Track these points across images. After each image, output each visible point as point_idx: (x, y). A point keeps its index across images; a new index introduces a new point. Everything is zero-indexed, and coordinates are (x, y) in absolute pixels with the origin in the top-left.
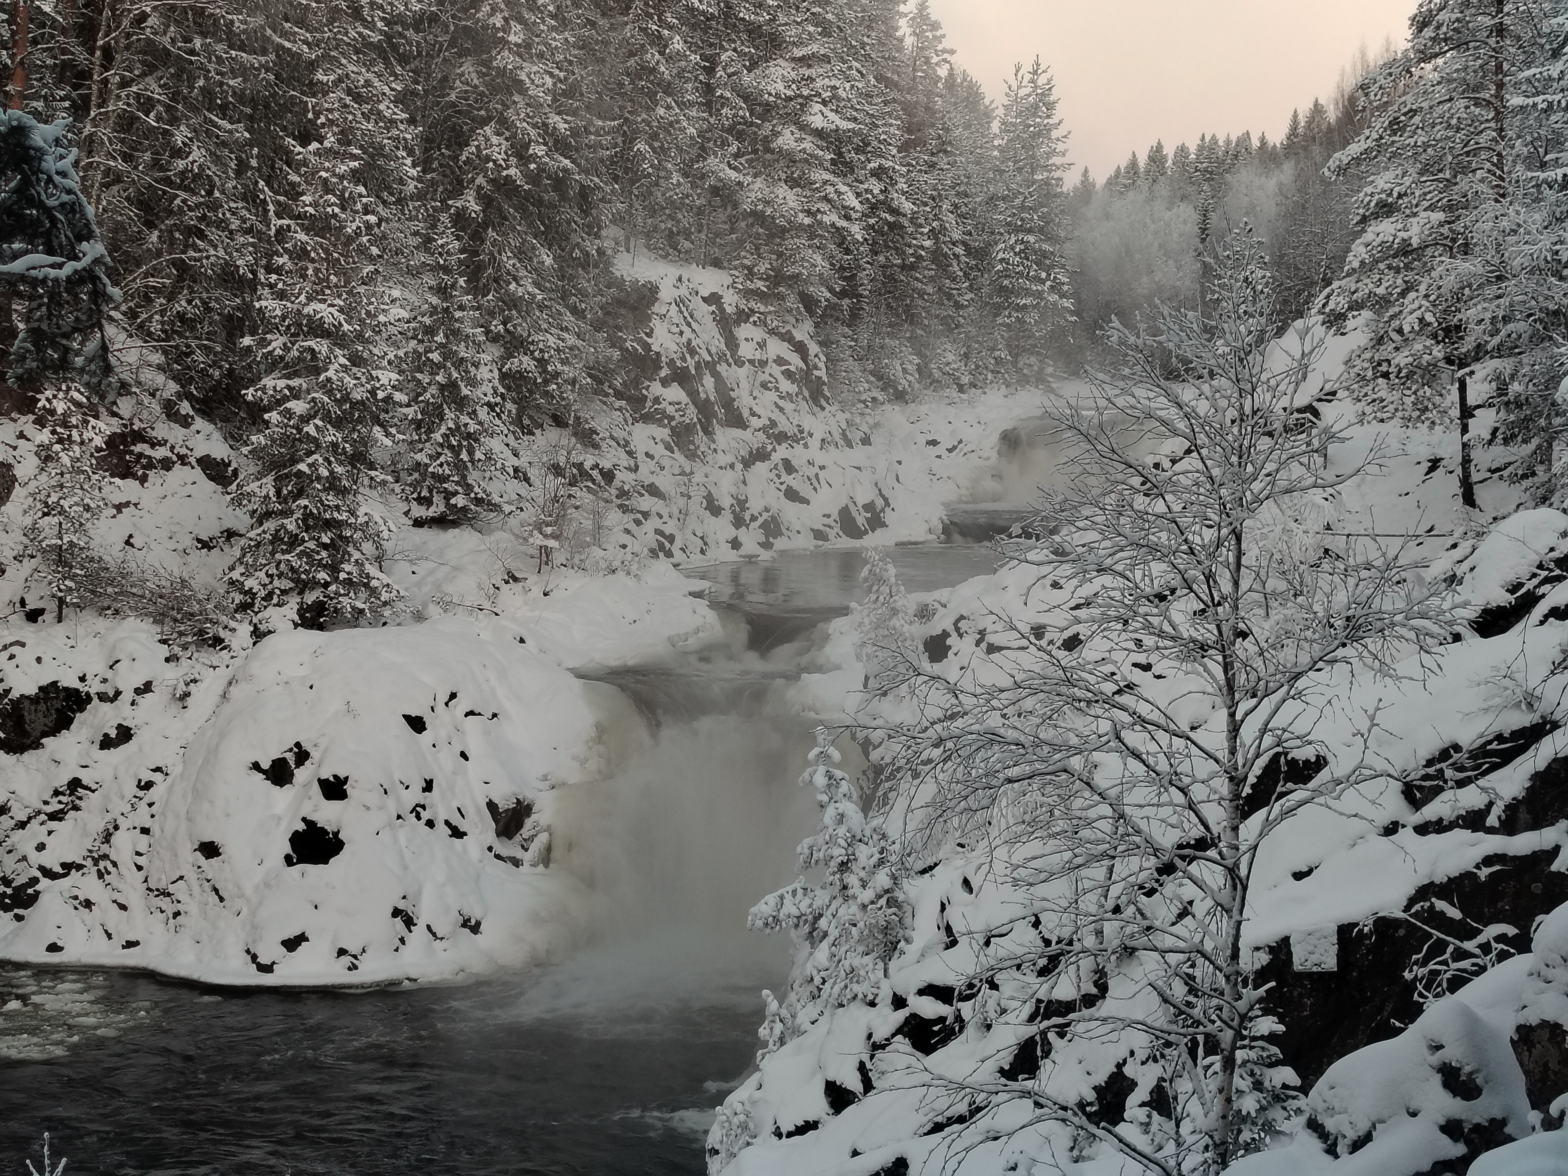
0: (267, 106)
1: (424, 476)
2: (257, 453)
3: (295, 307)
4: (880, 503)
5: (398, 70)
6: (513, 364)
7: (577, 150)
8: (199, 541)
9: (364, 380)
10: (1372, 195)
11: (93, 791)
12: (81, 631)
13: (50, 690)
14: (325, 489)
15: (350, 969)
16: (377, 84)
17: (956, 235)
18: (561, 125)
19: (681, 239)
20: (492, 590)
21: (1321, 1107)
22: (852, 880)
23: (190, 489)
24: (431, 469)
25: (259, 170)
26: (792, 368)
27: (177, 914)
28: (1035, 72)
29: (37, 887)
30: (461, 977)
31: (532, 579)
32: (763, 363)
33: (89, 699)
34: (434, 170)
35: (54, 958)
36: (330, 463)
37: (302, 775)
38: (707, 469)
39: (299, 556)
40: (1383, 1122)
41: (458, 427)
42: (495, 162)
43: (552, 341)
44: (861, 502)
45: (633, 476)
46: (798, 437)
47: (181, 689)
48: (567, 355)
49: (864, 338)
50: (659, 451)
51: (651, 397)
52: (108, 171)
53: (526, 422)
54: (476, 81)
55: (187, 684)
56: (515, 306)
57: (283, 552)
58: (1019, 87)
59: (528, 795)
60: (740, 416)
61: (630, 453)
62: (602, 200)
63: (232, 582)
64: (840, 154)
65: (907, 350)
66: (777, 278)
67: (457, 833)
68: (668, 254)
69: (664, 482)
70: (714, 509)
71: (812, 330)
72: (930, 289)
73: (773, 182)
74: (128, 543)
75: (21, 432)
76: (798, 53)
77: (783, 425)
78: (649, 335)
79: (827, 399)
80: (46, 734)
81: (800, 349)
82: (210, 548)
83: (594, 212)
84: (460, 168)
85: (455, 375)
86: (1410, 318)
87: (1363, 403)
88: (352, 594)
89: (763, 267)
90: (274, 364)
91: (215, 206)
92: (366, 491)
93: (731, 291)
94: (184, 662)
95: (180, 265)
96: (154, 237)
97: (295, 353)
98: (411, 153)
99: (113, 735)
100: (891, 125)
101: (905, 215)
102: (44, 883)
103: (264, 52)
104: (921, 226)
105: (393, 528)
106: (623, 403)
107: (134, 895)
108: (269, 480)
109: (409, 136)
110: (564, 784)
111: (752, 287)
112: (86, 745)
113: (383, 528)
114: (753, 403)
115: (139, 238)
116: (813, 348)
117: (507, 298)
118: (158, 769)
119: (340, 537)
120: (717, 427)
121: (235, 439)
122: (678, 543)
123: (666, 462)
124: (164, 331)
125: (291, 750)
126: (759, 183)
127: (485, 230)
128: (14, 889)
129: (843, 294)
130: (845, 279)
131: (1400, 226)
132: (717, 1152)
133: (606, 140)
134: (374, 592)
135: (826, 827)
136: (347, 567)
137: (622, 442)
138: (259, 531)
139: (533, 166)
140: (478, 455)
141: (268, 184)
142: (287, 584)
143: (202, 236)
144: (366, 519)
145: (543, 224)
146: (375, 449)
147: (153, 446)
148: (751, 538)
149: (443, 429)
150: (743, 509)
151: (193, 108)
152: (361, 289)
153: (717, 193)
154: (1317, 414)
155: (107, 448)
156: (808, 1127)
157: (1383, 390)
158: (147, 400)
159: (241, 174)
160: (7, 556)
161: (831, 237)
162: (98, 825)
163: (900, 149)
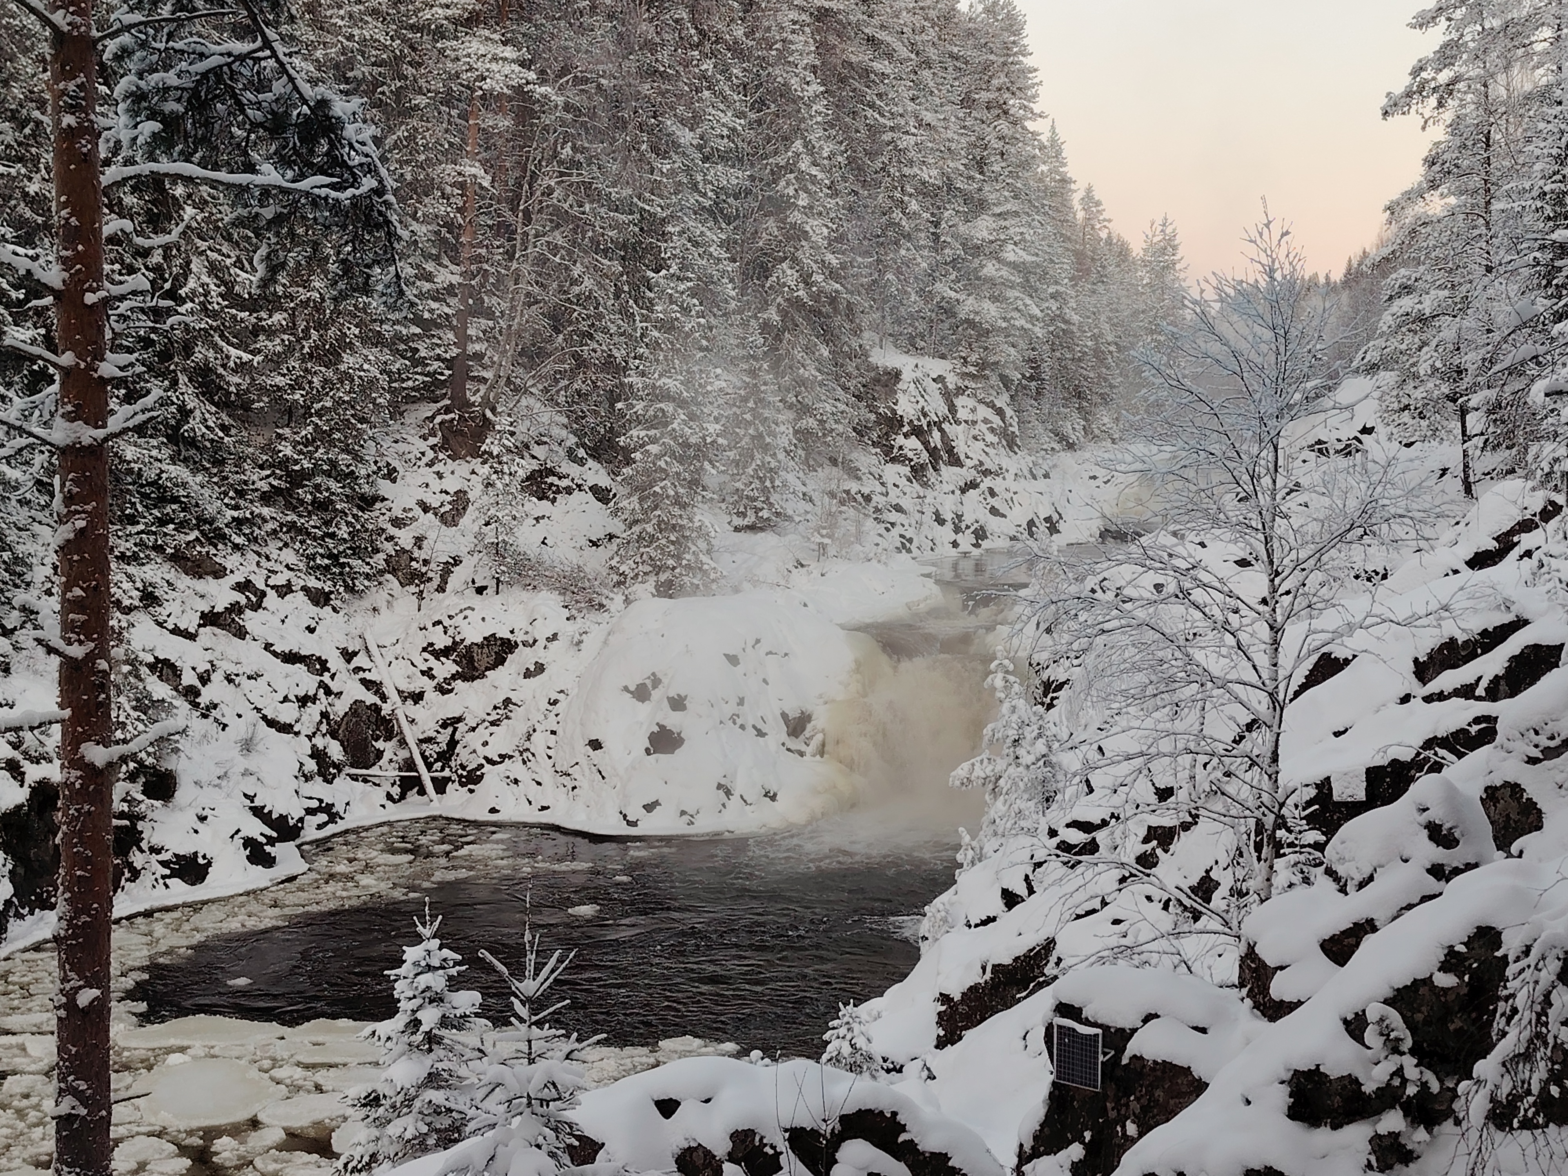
0: (634, 250)
1: (741, 498)
2: (627, 480)
3: (652, 381)
4: (1055, 517)
5: (724, 225)
6: (803, 424)
7: (845, 278)
8: (590, 541)
9: (697, 430)
10: (1396, 279)
11: (519, 706)
12: (511, 600)
13: (490, 639)
14: (673, 504)
15: (688, 824)
16: (708, 233)
17: (1110, 339)
18: (832, 259)
19: (918, 340)
20: (786, 572)
21: (1334, 857)
22: (1021, 752)
23: (584, 507)
24: (746, 493)
25: (629, 293)
26: (994, 426)
27: (574, 788)
28: (1164, 225)
29: (483, 771)
30: (763, 830)
31: (813, 565)
32: (974, 423)
33: (516, 645)
34: (748, 295)
35: (494, 817)
36: (675, 486)
37: (656, 694)
38: (936, 493)
39: (655, 549)
40: (1383, 867)
41: (764, 464)
42: (789, 287)
43: (828, 408)
44: (1042, 516)
45: (884, 499)
46: (998, 473)
47: (577, 638)
48: (838, 417)
49: (1046, 408)
50: (903, 482)
51: (897, 446)
52: (528, 295)
53: (812, 463)
54: (776, 233)
55: (581, 635)
56: (803, 384)
57: (645, 547)
58: (1154, 236)
59: (809, 708)
60: (958, 459)
61: (882, 484)
62: (862, 312)
63: (611, 568)
64: (1028, 281)
65: (1075, 415)
66: (982, 365)
67: (761, 734)
68: (909, 351)
69: (905, 503)
70: (940, 521)
71: (1008, 400)
72: (1092, 375)
73: (979, 298)
74: (543, 543)
75: (473, 470)
76: (997, 210)
77: (988, 465)
78: (895, 404)
79: (1019, 447)
80: (488, 669)
81: (1000, 412)
82: (598, 546)
83: (857, 321)
84: (766, 292)
85: (761, 429)
86: (1424, 365)
87: (1392, 426)
88: (691, 575)
89: (974, 358)
90: (638, 420)
91: (600, 316)
92: (700, 505)
93: (952, 374)
94: (579, 620)
95: (576, 356)
96: (560, 338)
97: (651, 412)
98: (731, 281)
99: (532, 669)
100: (1063, 263)
101: (1074, 324)
102: (488, 767)
103: (632, 213)
104: (1085, 332)
105: (718, 529)
106: (878, 450)
107: (546, 775)
108: (635, 498)
109: (730, 269)
110: (833, 701)
111: (967, 371)
112: (515, 675)
113: (711, 529)
114: (967, 450)
115: (550, 340)
116: (1009, 412)
117: (798, 380)
118: (562, 691)
119: (683, 536)
120: (942, 466)
121: (614, 473)
122: (915, 543)
123: (907, 490)
124: (567, 402)
125: (649, 678)
126: (971, 300)
127: (783, 333)
128: (468, 772)
129: (1032, 378)
130: (1032, 368)
131: (1417, 301)
132: (926, 939)
133: (865, 271)
134: (705, 573)
135: (1004, 716)
136: (687, 556)
137: (877, 476)
138: (629, 533)
139: (814, 289)
140: (777, 483)
141: (636, 302)
142: (647, 568)
143: (591, 337)
144: (700, 523)
145: (823, 329)
146: (706, 477)
147: (560, 478)
148: (966, 540)
149: (754, 466)
150: (961, 521)
151: (585, 252)
152: (696, 369)
153: (942, 308)
154: (1360, 442)
155: (528, 479)
156: (991, 920)
157: (1406, 416)
158: (556, 448)
159: (617, 297)
160: (462, 552)
161: (1021, 336)
162: (523, 729)
163: (1071, 279)
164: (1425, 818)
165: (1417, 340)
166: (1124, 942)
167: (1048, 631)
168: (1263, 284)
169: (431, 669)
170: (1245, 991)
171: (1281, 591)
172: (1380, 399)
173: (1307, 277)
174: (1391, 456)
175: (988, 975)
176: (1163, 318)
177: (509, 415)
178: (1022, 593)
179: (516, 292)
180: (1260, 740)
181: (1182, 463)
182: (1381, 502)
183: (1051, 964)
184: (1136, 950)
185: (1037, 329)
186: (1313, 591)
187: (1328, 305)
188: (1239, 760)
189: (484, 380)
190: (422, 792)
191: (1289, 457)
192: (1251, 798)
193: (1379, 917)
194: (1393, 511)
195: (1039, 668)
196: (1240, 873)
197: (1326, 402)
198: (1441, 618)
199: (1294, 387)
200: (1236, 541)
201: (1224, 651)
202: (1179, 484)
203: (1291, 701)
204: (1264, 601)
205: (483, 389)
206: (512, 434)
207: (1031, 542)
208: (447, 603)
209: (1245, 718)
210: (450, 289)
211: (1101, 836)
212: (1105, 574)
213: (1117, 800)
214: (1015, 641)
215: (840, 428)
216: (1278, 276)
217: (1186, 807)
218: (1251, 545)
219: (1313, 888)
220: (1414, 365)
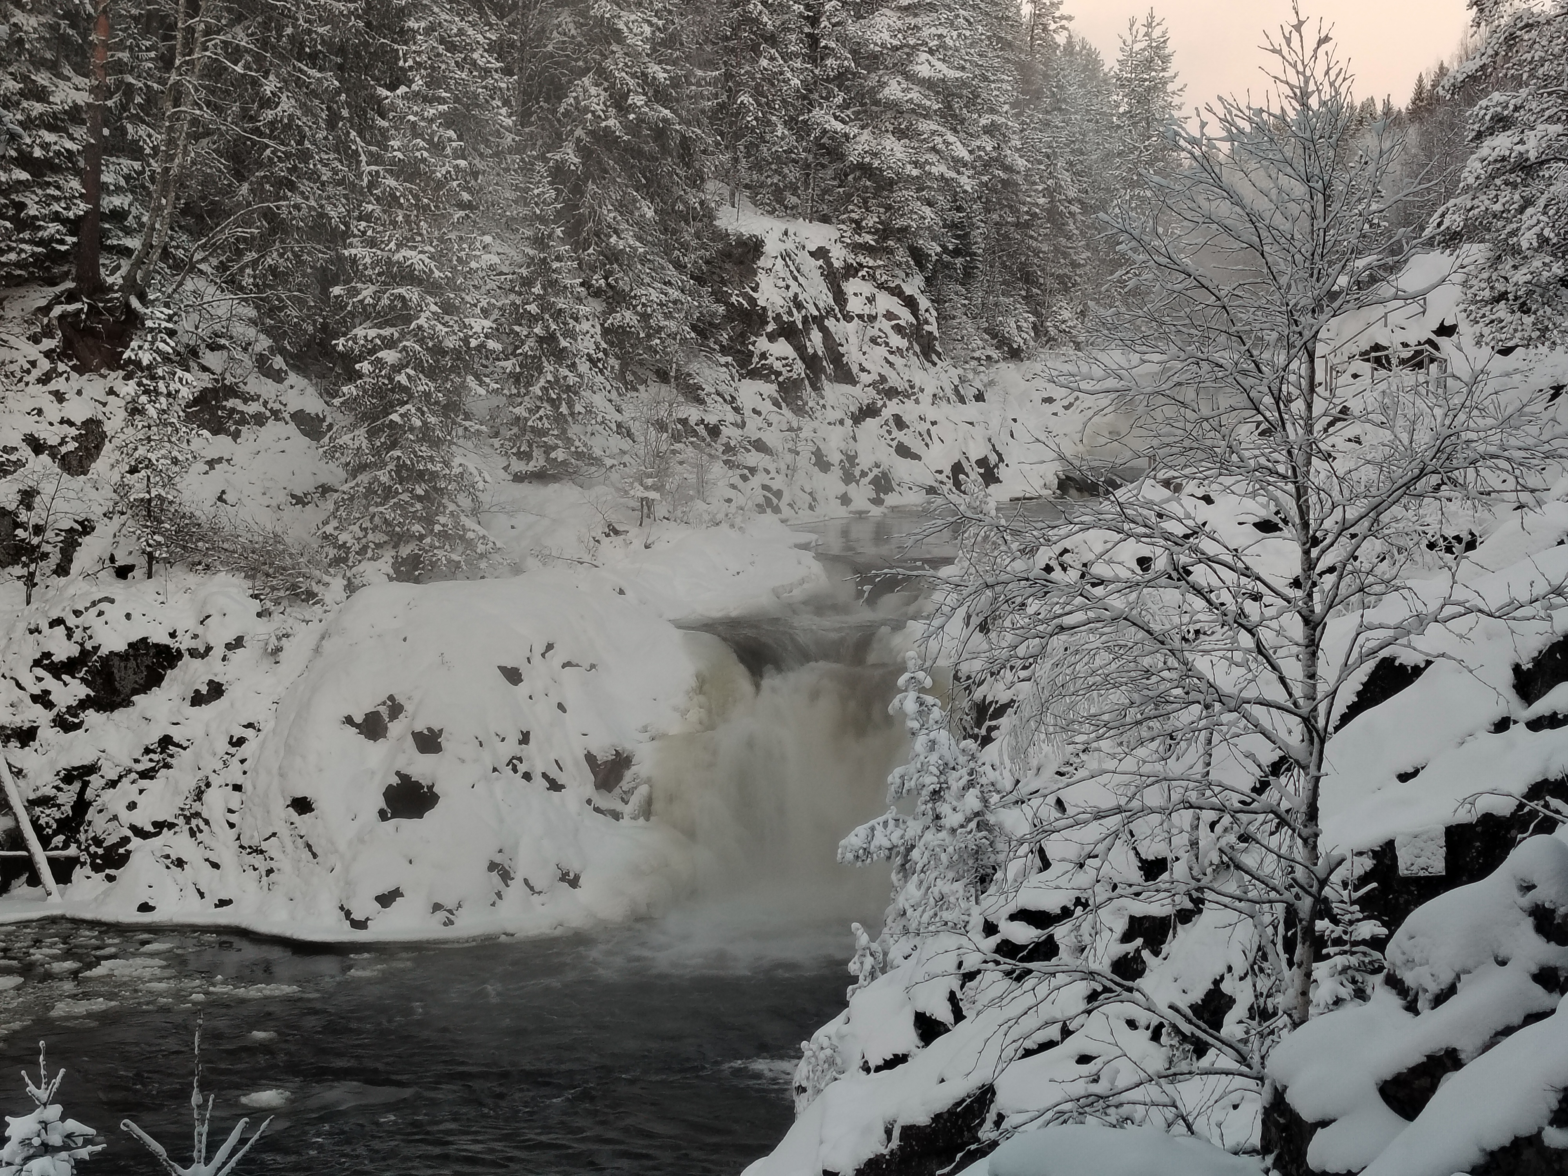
0: (358, 55)
1: (523, 430)
2: (350, 404)
3: (385, 254)
4: (993, 459)
5: (493, 19)
6: (616, 319)
7: (677, 101)
8: (293, 496)
9: (456, 328)
10: (1487, 108)
11: (185, 749)
12: (171, 586)
13: (140, 647)
14: (419, 440)
15: (445, 924)
16: (470, 31)
17: (1072, 193)
18: (659, 73)
19: (787, 194)
20: (592, 543)
21: (1399, 959)
22: (944, 808)
23: (283, 445)
24: (530, 423)
25: (350, 120)
26: (902, 323)
27: (270, 872)
28: (1149, 25)
29: (129, 847)
30: (558, 932)
31: (634, 531)
32: (872, 318)
33: (179, 655)
34: (532, 124)
35: (146, 918)
36: (423, 414)
37: (395, 728)
38: (816, 424)
39: (394, 508)
40: (1469, 972)
41: (557, 380)
42: (593, 112)
43: (654, 296)
44: (974, 458)
45: (739, 432)
46: (909, 393)
47: (273, 643)
48: (669, 309)
49: (978, 297)
50: (767, 407)
51: (757, 352)
52: (195, 121)
53: (630, 377)
54: (573, 32)
55: (279, 639)
56: (617, 260)
57: (377, 505)
58: (1134, 42)
59: (627, 746)
60: (849, 371)
61: (737, 410)
62: (704, 152)
63: (326, 537)
64: (950, 107)
65: (1021, 307)
66: (885, 232)
67: (555, 786)
68: (774, 210)
69: (771, 438)
70: (822, 464)
71: (922, 285)
72: (1045, 248)
73: (878, 133)
74: (220, 499)
75: (111, 388)
76: (904, 1)
77: (894, 380)
78: (755, 290)
79: (939, 355)
80: (136, 692)
81: (910, 303)
82: (304, 504)
83: (697, 165)
84: (559, 121)
85: (553, 326)
86: (1528, 235)
87: (1481, 324)
88: (447, 547)
89: (871, 221)
90: (366, 314)
91: (305, 156)
92: (461, 442)
93: (839, 245)
94: (276, 616)
95: (269, 215)
96: (245, 188)
97: (385, 301)
98: (506, 103)
99: (204, 692)
100: (1002, 81)
101: (1018, 173)
102: (136, 842)
104: (1034, 183)
105: (488, 478)
106: (729, 359)
107: (227, 852)
108: (362, 432)
109: (504, 85)
110: (664, 736)
111: (861, 241)
112: (177, 701)
113: (478, 478)
114: (862, 359)
115: (229, 191)
116: (924, 303)
117: (608, 253)
118: (250, 725)
119: (435, 488)
120: (825, 382)
121: (329, 394)
122: (786, 498)
123: (774, 418)
124: (256, 285)
125: (384, 703)
126: (866, 135)
127: (585, 183)
128: (105, 849)
129: (956, 253)
130: (957, 237)
131: (1517, 140)
132: (804, 1090)
133: (708, 91)
134: (470, 544)
135: (917, 755)
136: (442, 519)
137: (728, 398)
138: (353, 484)
139: (632, 116)
140: (578, 408)
141: (360, 134)
142: (381, 538)
143: (292, 187)
144: (461, 469)
145: (645, 177)
146: (469, 399)
147: (245, 401)
148: (861, 494)
149: (542, 382)
150: (853, 464)
151: (282, 57)
152: (453, 236)
153: (823, 146)
154: (1436, 347)
155: (196, 401)
156: (897, 1061)
157: (1501, 310)
158: (238, 354)
159: (332, 124)
160: (96, 512)
161: (940, 190)
162: (190, 782)
163: (1013, 106)
164: (1527, 900)
165: (1517, 197)
166: (1098, 1089)
167: (984, 628)
168: (1292, 115)
169: (47, 693)
170: (1270, 1160)
171: (1320, 567)
172: (1464, 284)
173: (1358, 104)
174: (1478, 367)
175: (895, 1143)
176: (1150, 163)
177: (167, 305)
178: (945, 572)
179: (176, 117)
180: (1291, 788)
181: (1175, 379)
182: (1464, 436)
183: (989, 1124)
184: (1113, 1101)
185: (964, 180)
186: (1366, 566)
187: (1386, 145)
188: (1261, 817)
189: (126, 252)
190: (35, 880)
191: (1333, 370)
192: (1278, 873)
193: (1465, 1044)
194: (1481, 448)
195: (970, 684)
196: (1263, 984)
197: (1385, 290)
198: (1551, 607)
199: (1338, 266)
200: (1254, 495)
201: (1238, 656)
202: (1170, 411)
203: (1337, 729)
204: (1296, 583)
205: (126, 265)
206: (172, 333)
207: (955, 497)
208: (71, 591)
209: (1268, 755)
210: (75, 114)
211: (1061, 932)
212: (1067, 543)
213: (1084, 878)
214: (933, 644)
215: (672, 325)
216: (1314, 102)
217: (1183, 888)
218: (1276, 500)
219: (1369, 1005)
220: (1514, 233)
